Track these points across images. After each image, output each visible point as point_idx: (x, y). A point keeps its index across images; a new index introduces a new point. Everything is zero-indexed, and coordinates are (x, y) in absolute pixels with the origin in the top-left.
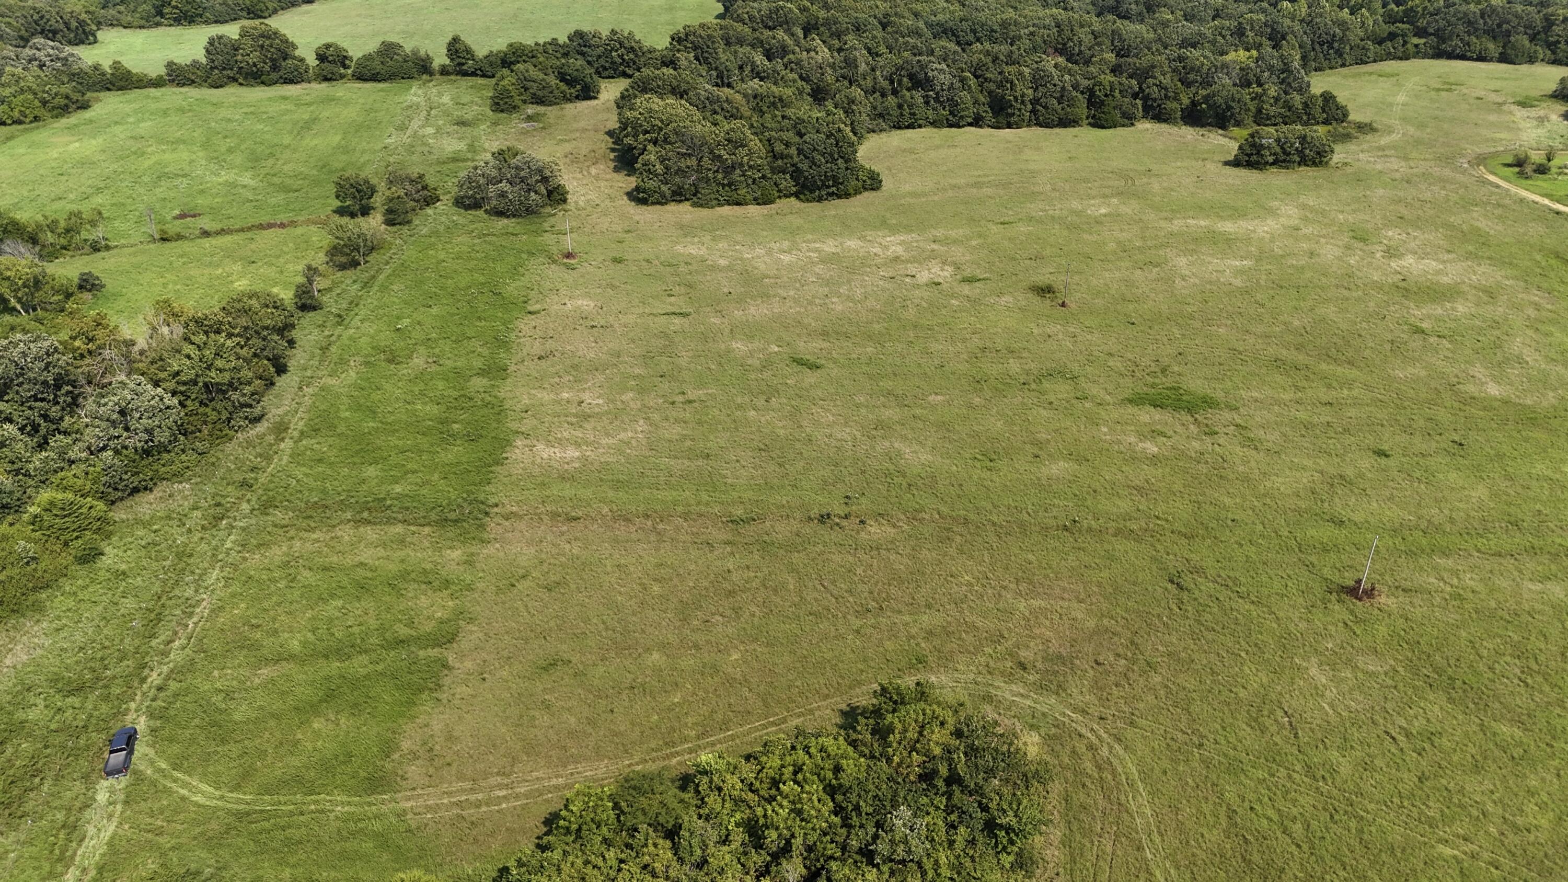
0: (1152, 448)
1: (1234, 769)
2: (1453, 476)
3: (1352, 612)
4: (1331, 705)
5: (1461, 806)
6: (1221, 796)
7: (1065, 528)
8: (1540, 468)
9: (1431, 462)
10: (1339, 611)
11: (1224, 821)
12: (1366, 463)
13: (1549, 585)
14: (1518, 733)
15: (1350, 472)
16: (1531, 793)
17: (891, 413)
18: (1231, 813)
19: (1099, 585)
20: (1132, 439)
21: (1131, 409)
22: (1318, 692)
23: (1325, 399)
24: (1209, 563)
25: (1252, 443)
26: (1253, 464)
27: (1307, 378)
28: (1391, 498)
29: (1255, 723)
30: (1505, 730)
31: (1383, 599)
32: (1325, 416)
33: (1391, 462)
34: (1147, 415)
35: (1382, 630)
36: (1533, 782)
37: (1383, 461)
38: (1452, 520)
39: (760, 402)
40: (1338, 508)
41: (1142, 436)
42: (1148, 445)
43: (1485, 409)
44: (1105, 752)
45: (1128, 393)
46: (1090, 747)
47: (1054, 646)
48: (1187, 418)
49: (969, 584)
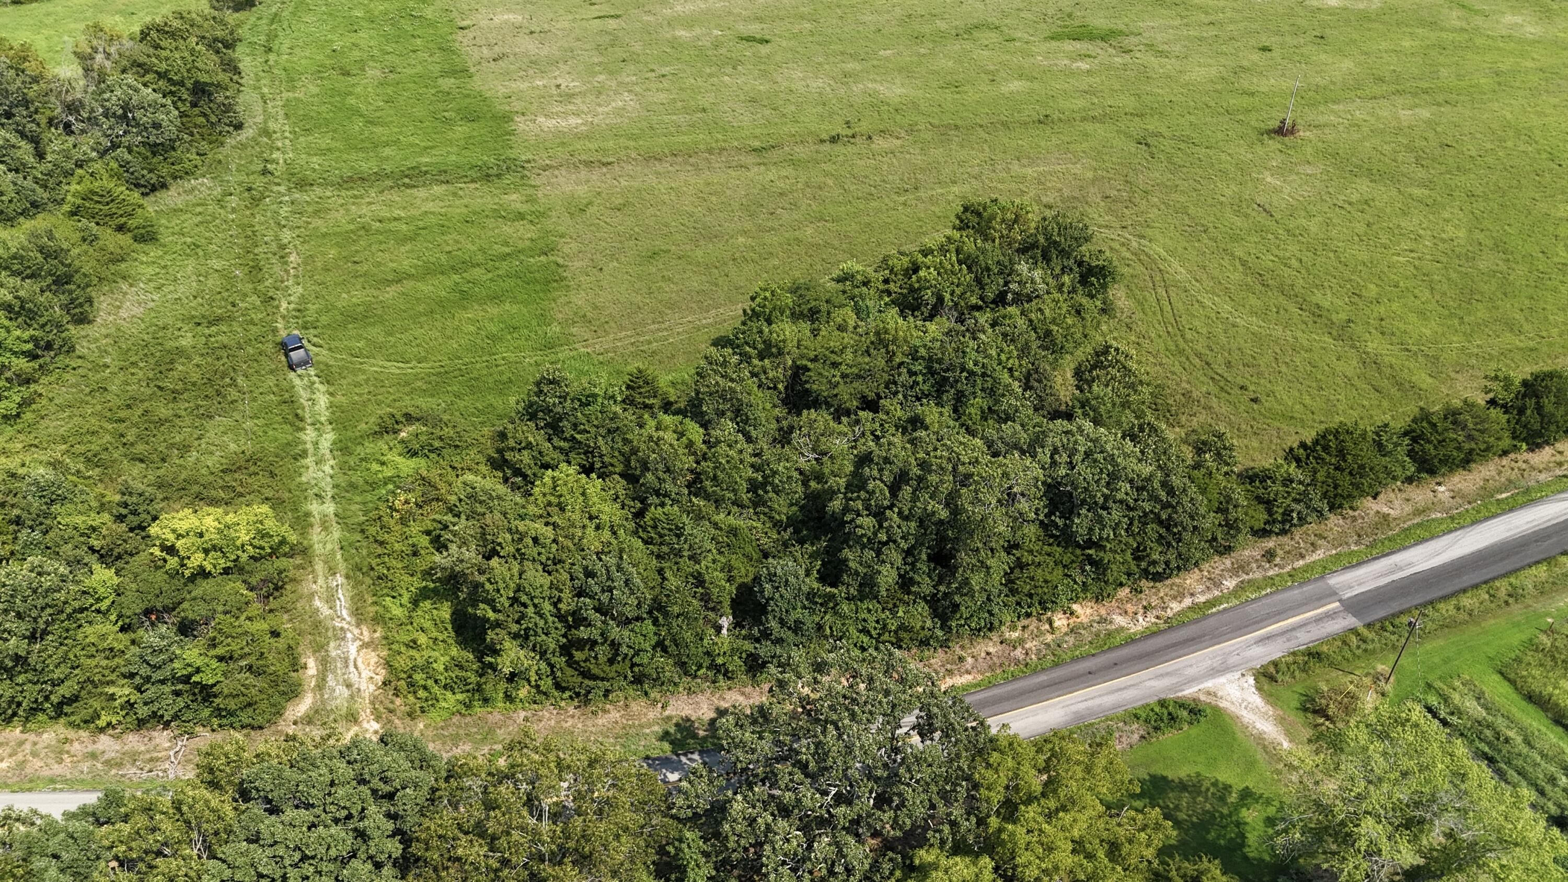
0: (1084, 66)
1: (1236, 238)
2: (1323, 57)
3: (1283, 144)
4: (1289, 195)
5: (1403, 235)
6: (1232, 255)
7: (1040, 122)
8: (1384, 45)
9: (1304, 50)
10: (1274, 144)
11: (1241, 268)
12: (1256, 57)
13: (1417, 110)
14: (1427, 192)
15: (1245, 63)
16: (1447, 221)
17: (851, 66)
18: (1244, 263)
19: (1084, 152)
20: (1066, 62)
21: (1054, 44)
22: (1276, 190)
23: (1206, 21)
24: (1163, 130)
25: (1161, 54)
26: (1169, 67)
27: (1187, 10)
28: (1283, 75)
29: (1237, 213)
30: (1417, 192)
31: (1301, 133)
32: (1212, 31)
33: (1274, 54)
34: (1069, 46)
35: (1309, 150)
36: (1446, 215)
37: (1268, 54)
38: (1334, 83)
39: (729, 70)
40: (1245, 84)
41: (1073, 60)
42: (1080, 64)
43: (1330, 15)
44: (1134, 244)
45: (1048, 34)
46: (1123, 244)
47: (1066, 192)
48: (1103, 44)
49: (979, 165)
